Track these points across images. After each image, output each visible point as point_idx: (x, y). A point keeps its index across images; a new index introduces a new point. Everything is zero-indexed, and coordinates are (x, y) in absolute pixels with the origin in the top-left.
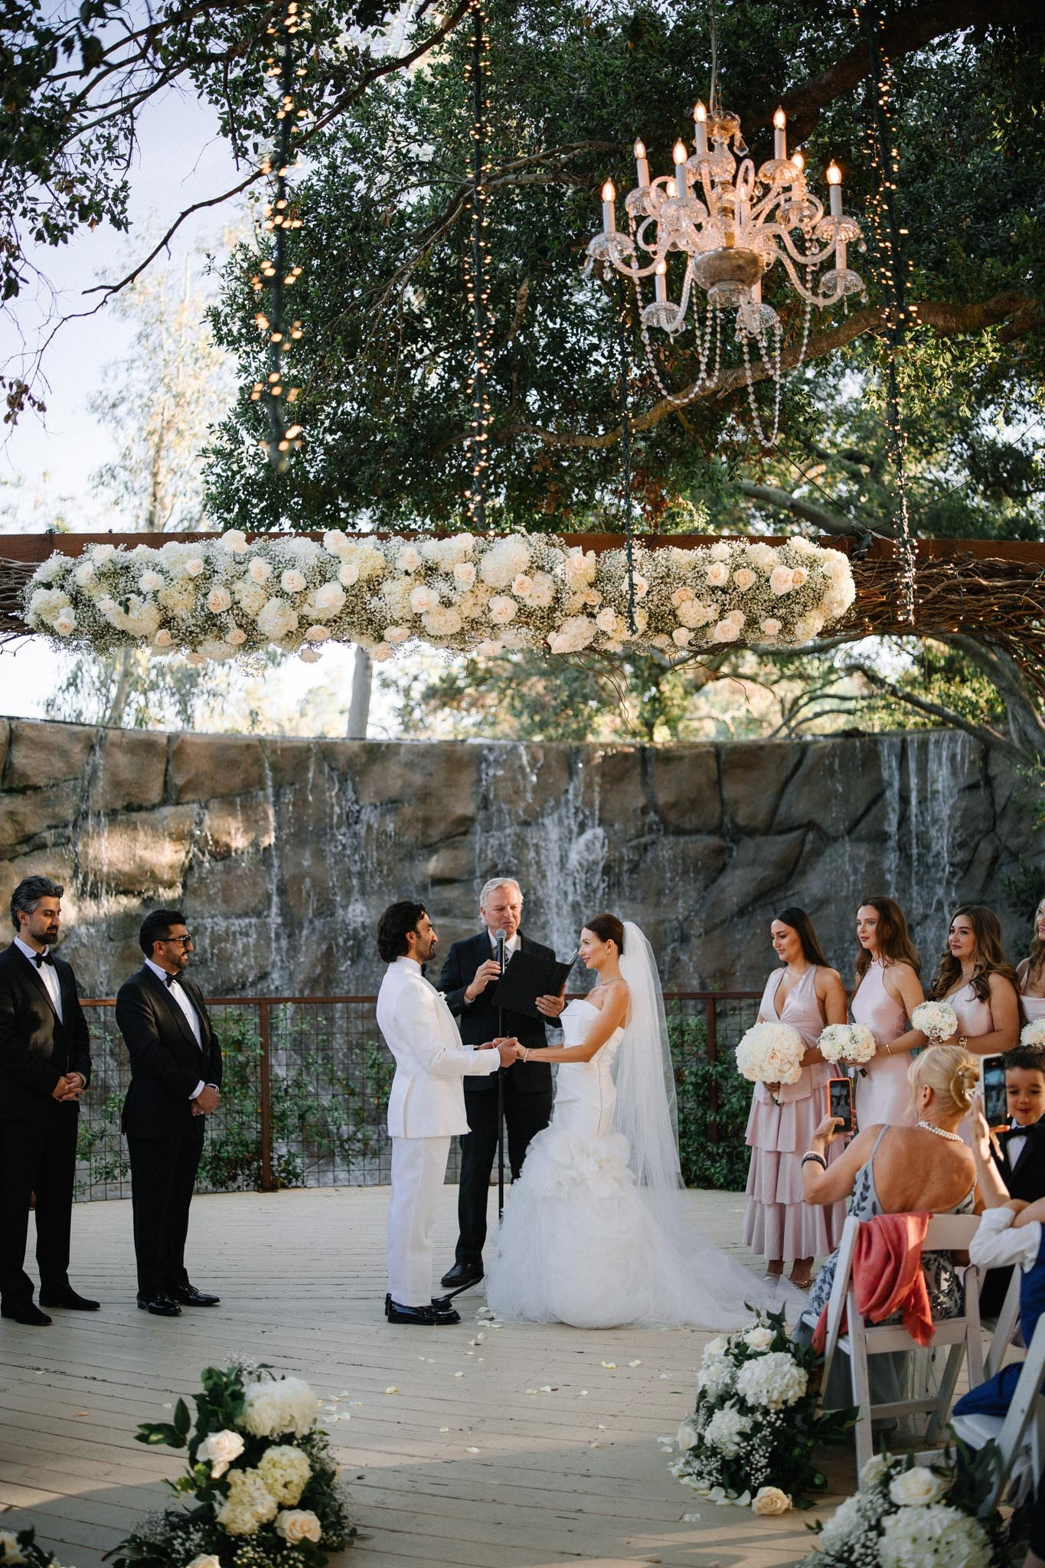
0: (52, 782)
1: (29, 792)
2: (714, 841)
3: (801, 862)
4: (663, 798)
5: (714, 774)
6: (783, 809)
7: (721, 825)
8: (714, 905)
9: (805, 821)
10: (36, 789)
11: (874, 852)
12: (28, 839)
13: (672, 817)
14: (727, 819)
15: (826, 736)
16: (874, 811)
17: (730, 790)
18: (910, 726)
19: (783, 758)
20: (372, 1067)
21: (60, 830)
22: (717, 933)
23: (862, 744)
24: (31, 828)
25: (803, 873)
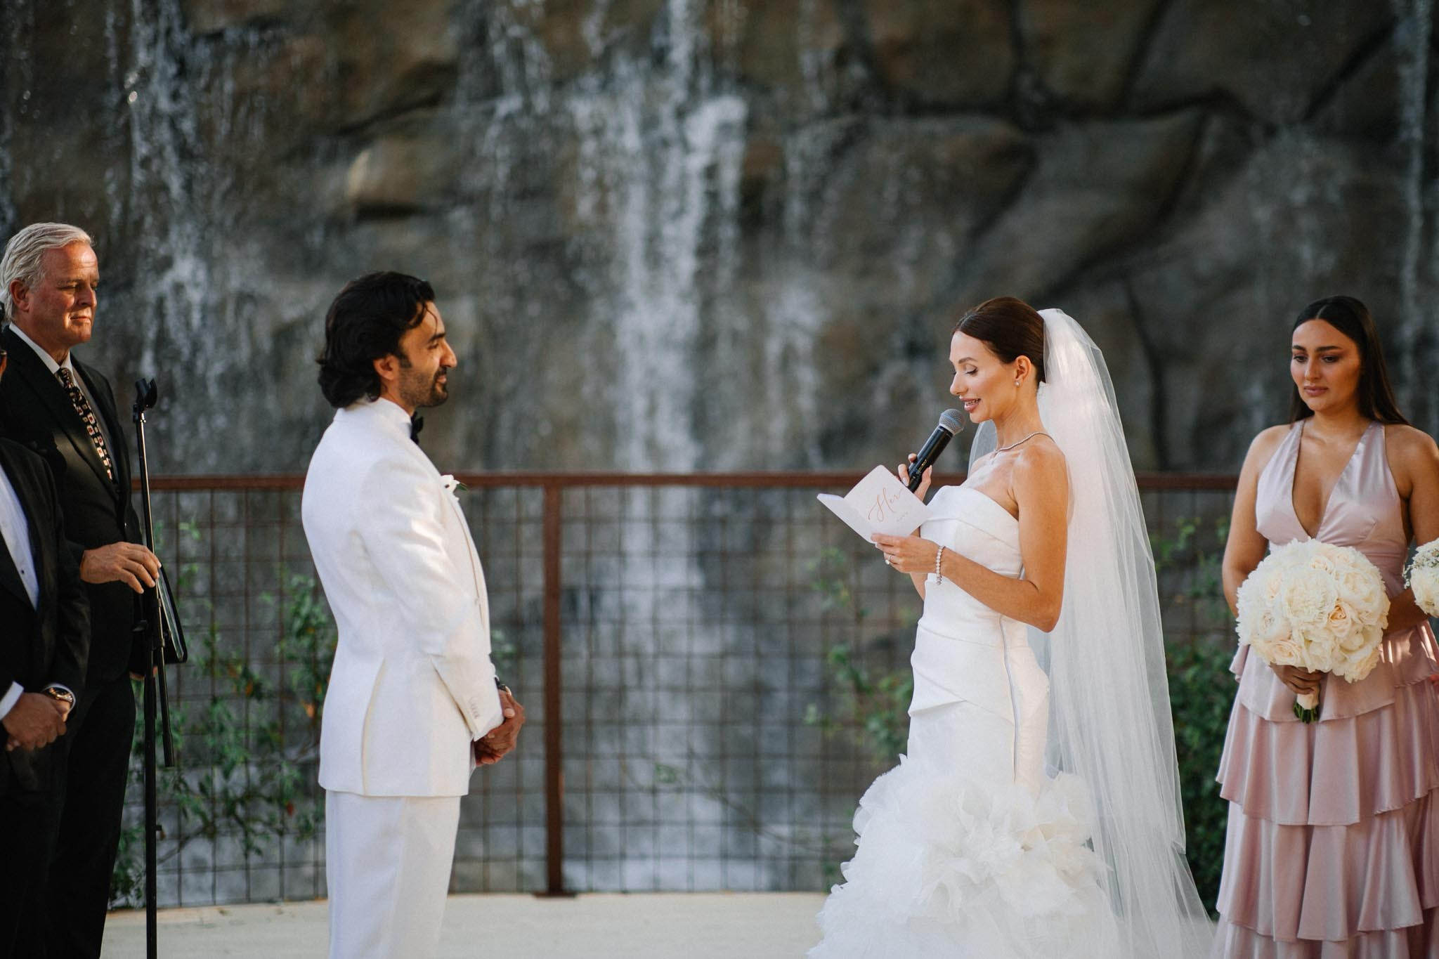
2: (997, 131)
3: (1193, 182)
4: (881, 29)
6: (1155, 61)
7: (1011, 94)
9: (1205, 88)
13: (903, 72)
14: (1026, 82)
20: (301, 633)
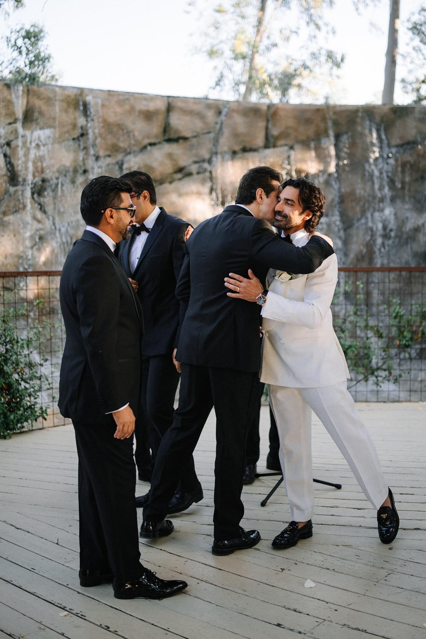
0: (195, 134)
1: (181, 141)
10: (185, 139)
12: (180, 170)
21: (201, 164)
24: (182, 162)
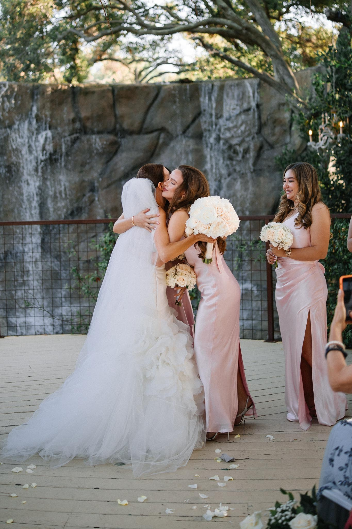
3: (157, 150)
4: (84, 114)
5: (111, 101)
6: (148, 121)
7: (115, 129)
8: (111, 172)
9: (160, 127)
11: (197, 144)
13: (89, 124)
14: (118, 126)
15: (171, 82)
16: (197, 121)
17: (121, 110)
18: (212, 79)
19: (148, 94)
22: (113, 186)
23: (190, 87)
25: (159, 155)
